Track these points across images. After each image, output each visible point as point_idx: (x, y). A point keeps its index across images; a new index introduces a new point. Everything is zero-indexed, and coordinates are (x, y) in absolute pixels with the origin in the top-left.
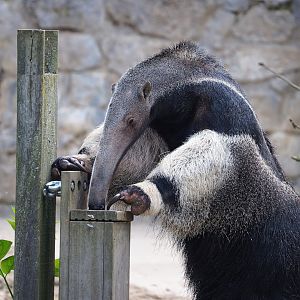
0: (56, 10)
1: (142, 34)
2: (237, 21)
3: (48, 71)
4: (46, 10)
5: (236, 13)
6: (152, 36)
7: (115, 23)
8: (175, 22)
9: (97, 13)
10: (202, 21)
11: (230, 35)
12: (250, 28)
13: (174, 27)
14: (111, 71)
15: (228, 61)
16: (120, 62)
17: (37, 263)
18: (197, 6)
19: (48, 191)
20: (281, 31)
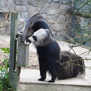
0: (19, 2)
1: (33, 6)
2: (50, 4)
3: (16, 20)
4: (17, 1)
5: (49, 3)
6: (35, 6)
7: (29, 4)
8: (39, 4)
9: (26, 2)
10: (44, 4)
11: (48, 7)
12: (52, 6)
13: (39, 5)
14: (28, 12)
15: (48, 11)
16: (30, 11)
17: (14, 52)
18: (43, 2)
19: (16, 40)
20: (57, 6)
